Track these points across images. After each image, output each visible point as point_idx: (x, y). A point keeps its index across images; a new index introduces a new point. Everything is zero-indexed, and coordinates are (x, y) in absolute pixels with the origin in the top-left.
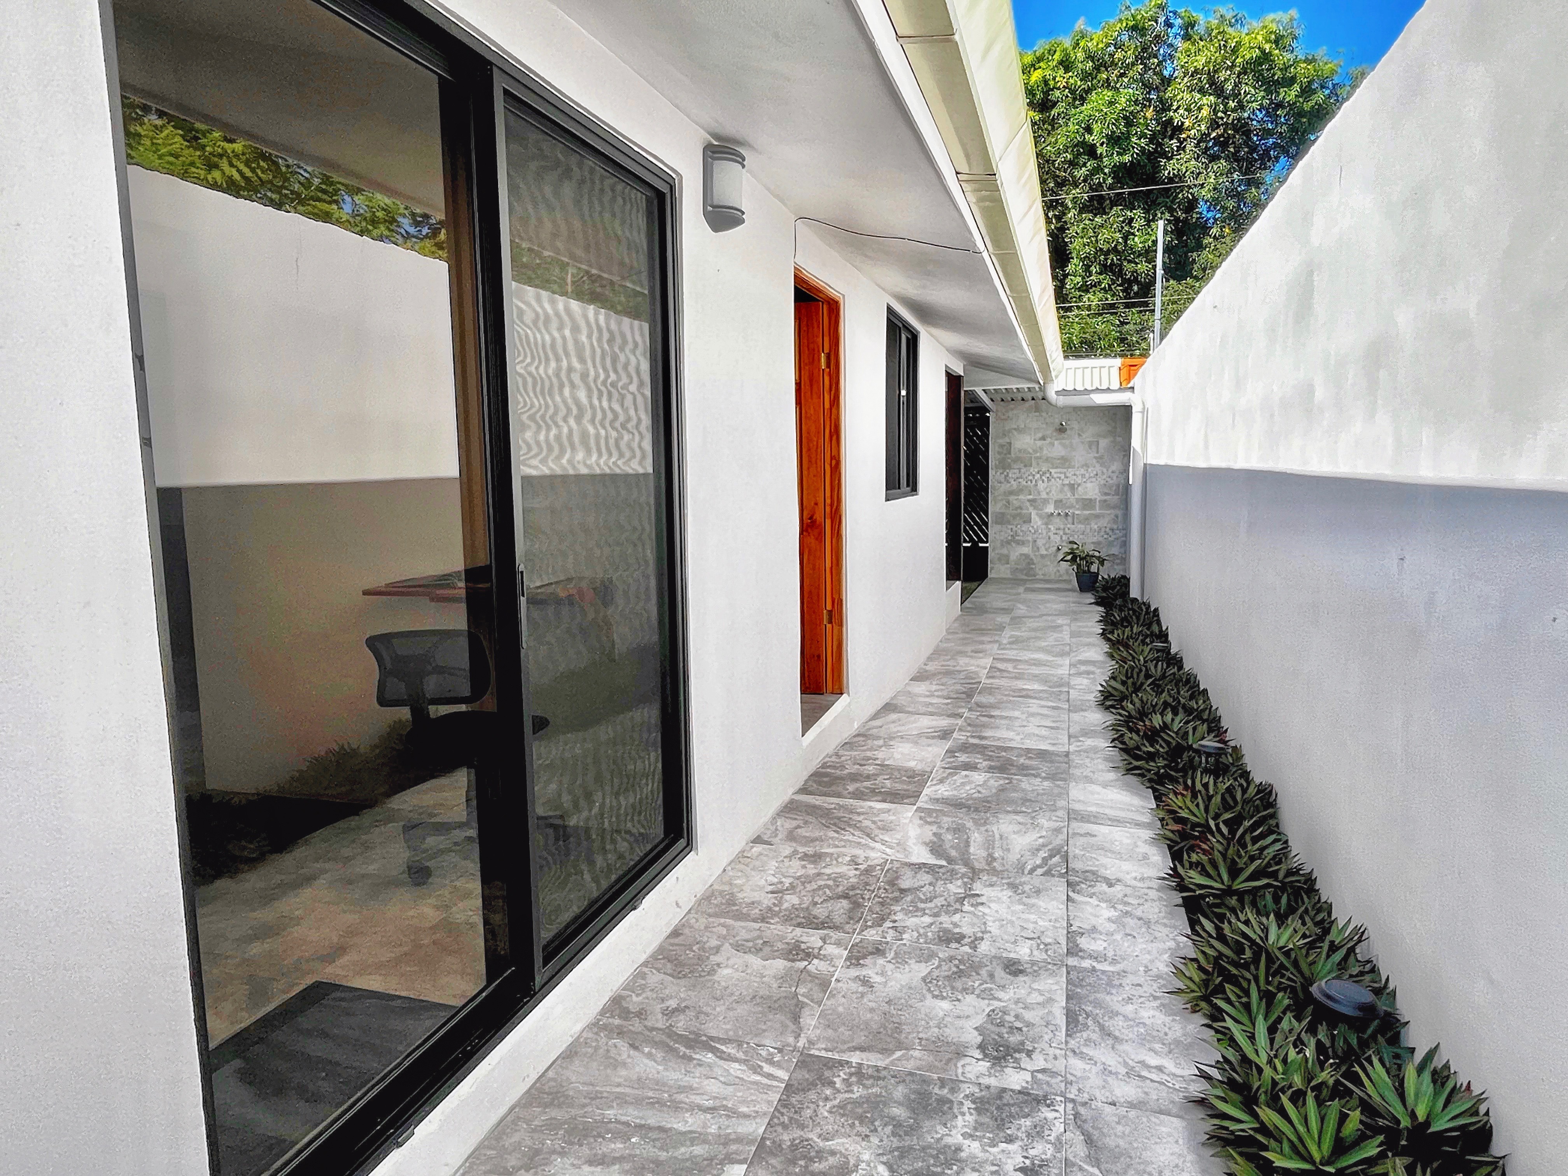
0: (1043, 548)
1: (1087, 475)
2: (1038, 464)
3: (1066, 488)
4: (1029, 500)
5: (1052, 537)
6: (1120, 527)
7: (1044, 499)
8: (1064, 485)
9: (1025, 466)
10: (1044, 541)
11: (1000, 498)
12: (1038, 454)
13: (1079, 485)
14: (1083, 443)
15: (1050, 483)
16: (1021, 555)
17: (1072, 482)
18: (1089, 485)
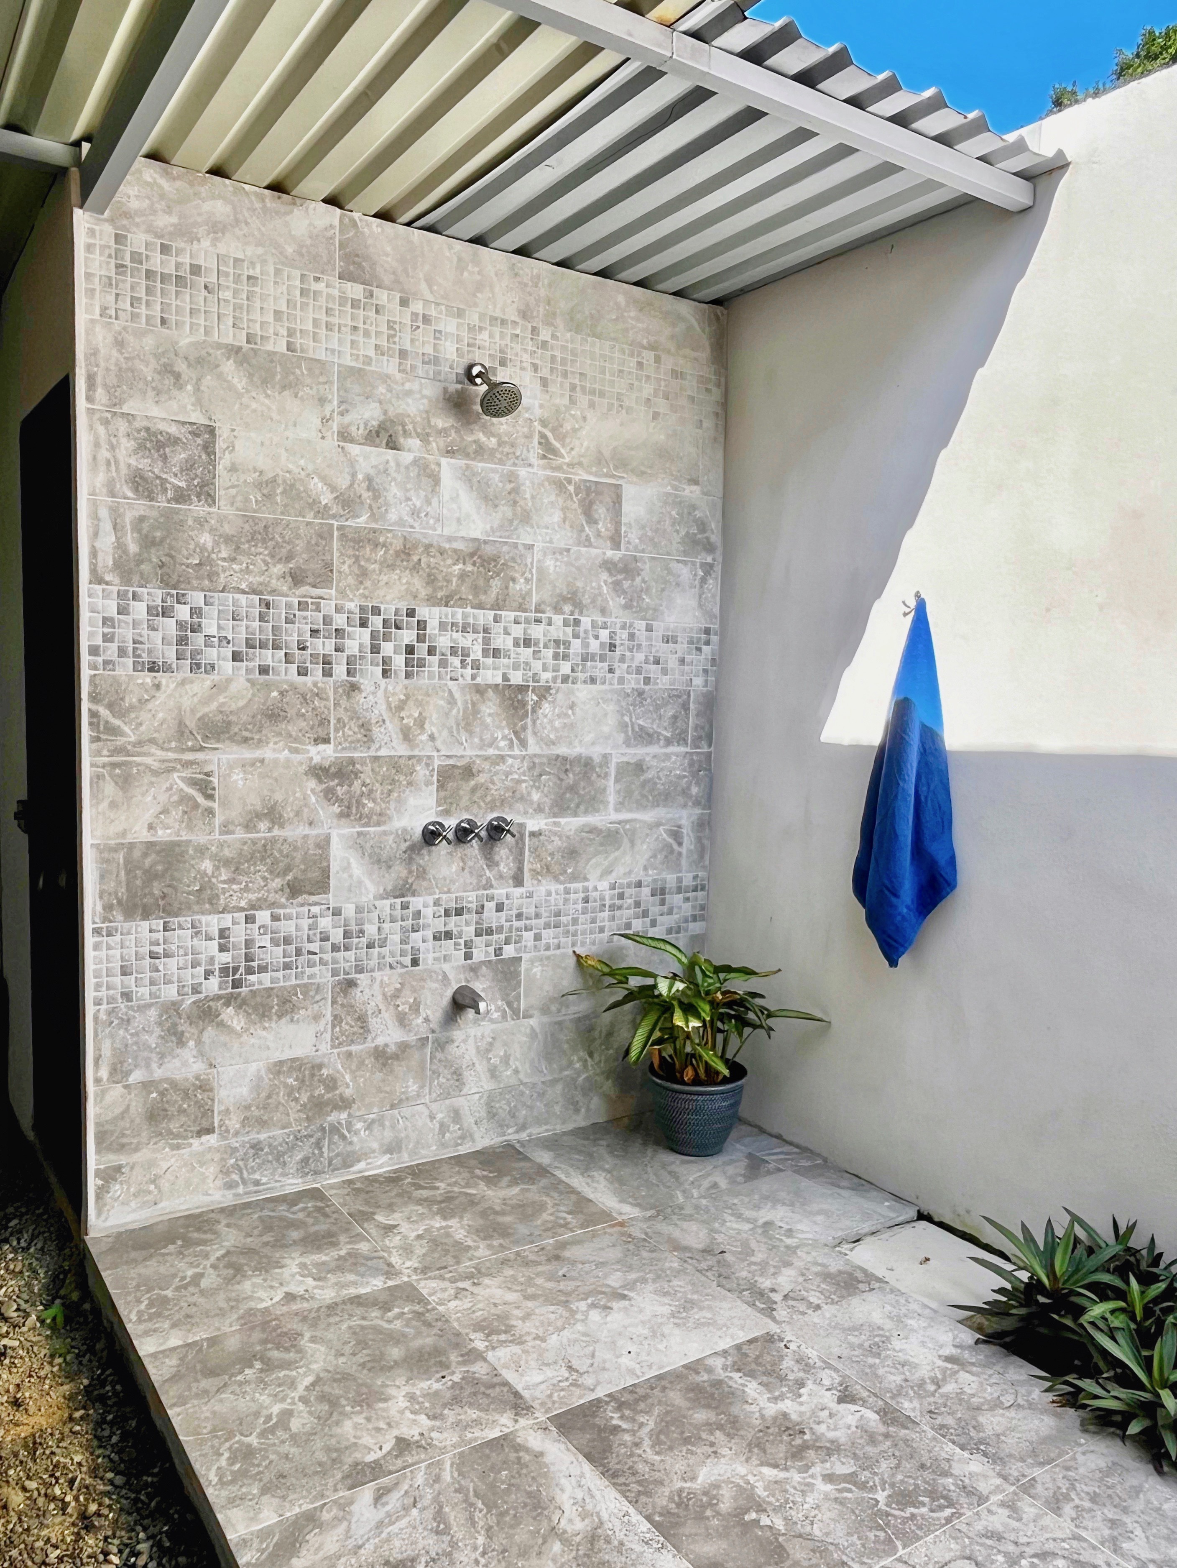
0: (388, 1016)
1: (576, 645)
2: (363, 575)
3: (490, 708)
4: (319, 772)
5: (429, 953)
6: (688, 880)
7: (395, 764)
8: (480, 690)
9: (297, 578)
10: (390, 979)
11: (153, 758)
12: (362, 521)
13: (544, 692)
14: (560, 486)
15: (423, 680)
16: (278, 1068)
17: (517, 678)
18: (583, 692)
